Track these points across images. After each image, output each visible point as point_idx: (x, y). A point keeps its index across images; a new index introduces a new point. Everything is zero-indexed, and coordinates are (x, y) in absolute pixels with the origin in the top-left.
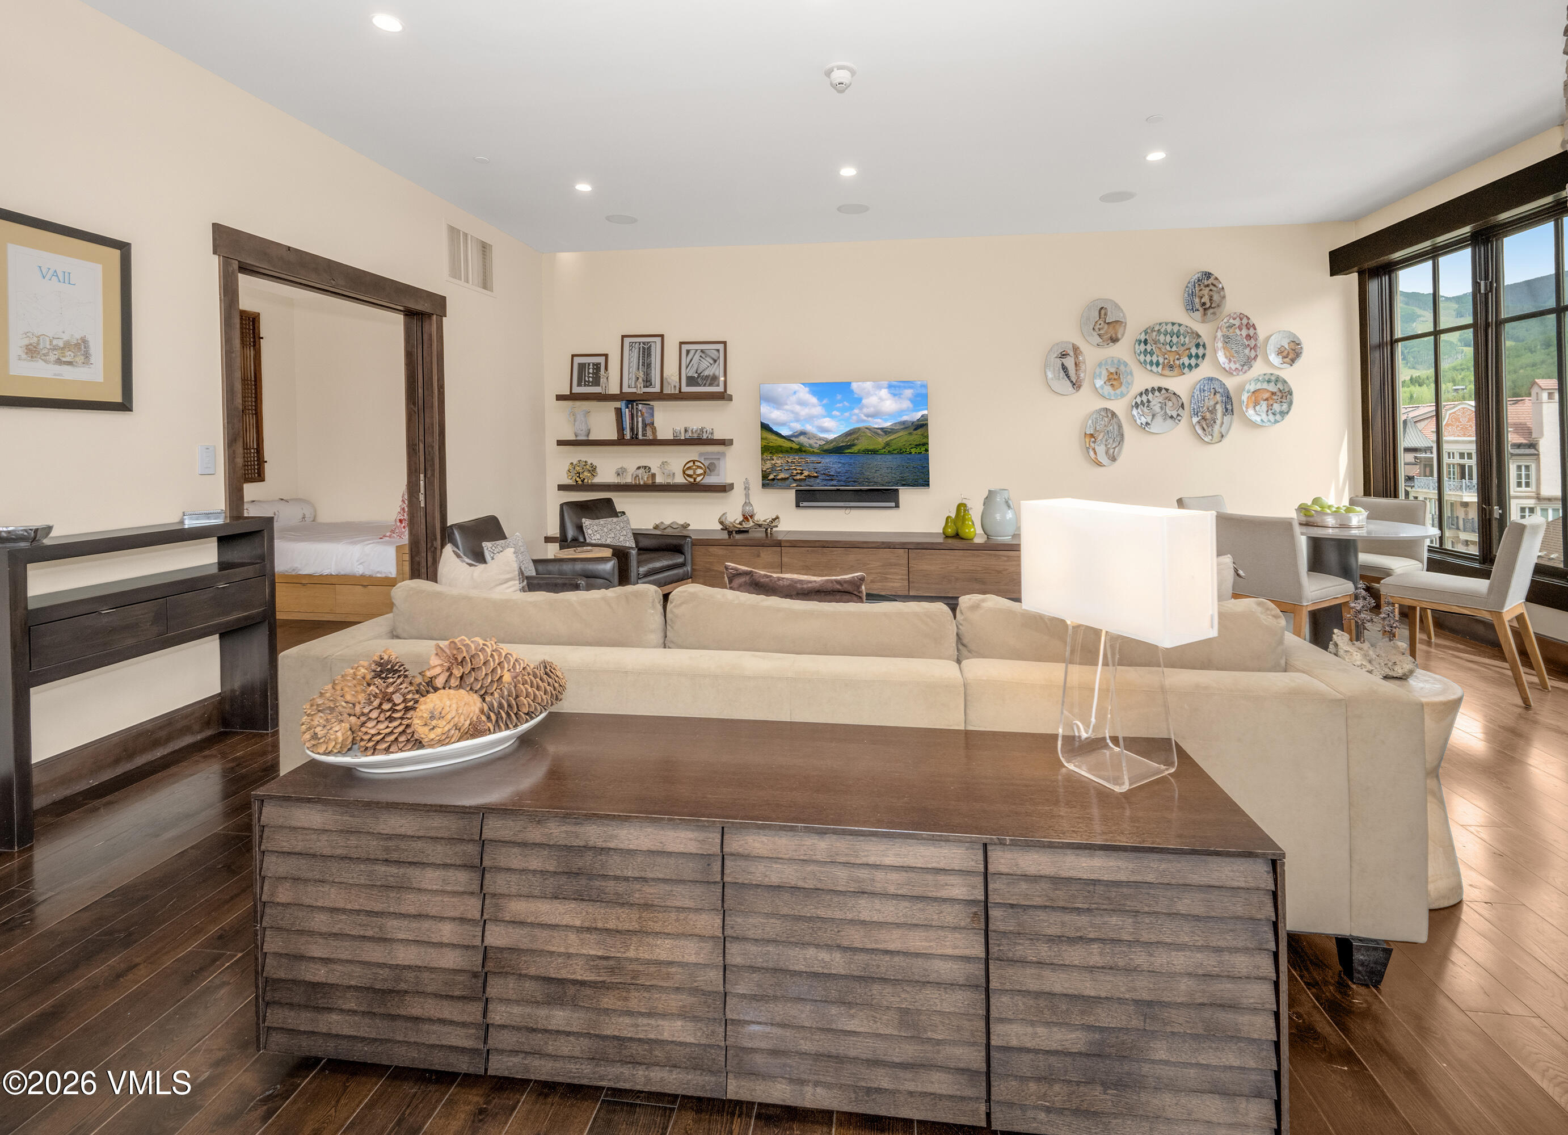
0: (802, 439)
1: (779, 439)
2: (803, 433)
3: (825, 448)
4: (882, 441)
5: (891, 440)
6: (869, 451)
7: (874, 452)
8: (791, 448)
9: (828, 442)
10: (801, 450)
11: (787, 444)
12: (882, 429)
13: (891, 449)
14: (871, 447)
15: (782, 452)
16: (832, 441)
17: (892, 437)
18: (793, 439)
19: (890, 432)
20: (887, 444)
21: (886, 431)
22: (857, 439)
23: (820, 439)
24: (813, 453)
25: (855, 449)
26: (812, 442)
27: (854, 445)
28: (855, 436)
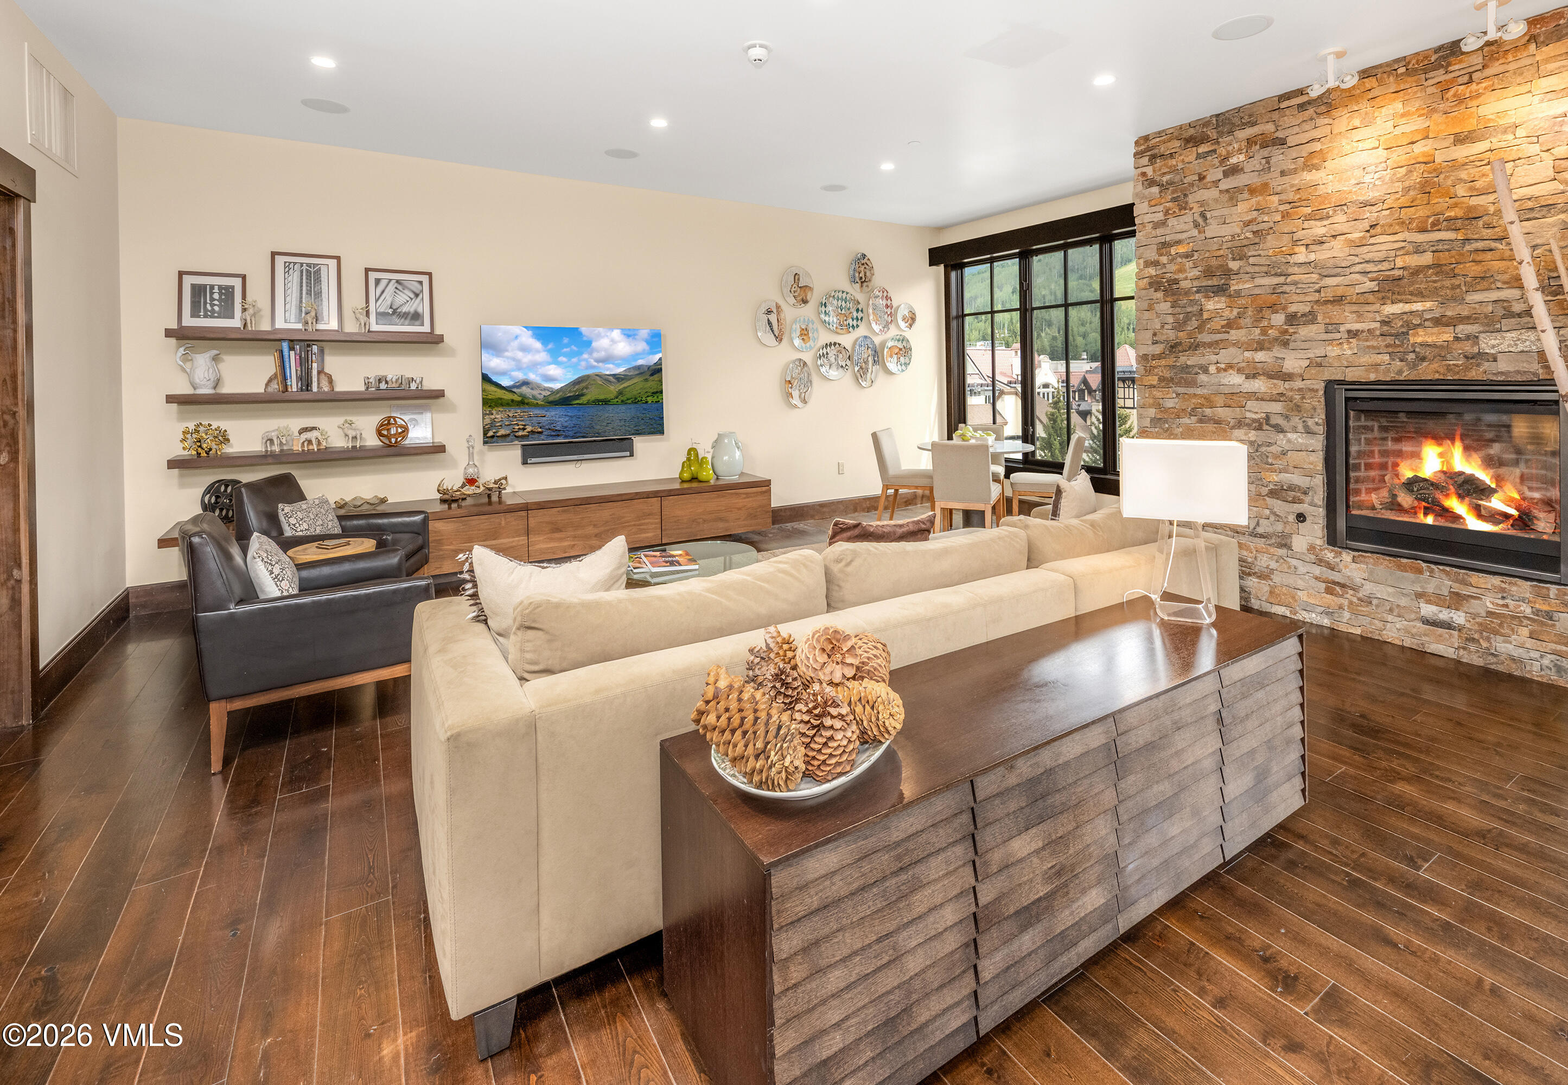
0: (525, 390)
1: (498, 390)
2: (525, 383)
3: (551, 399)
4: (614, 389)
5: (625, 388)
6: (599, 401)
7: (606, 402)
8: (513, 401)
9: (554, 392)
10: (523, 403)
11: (508, 396)
12: (614, 375)
13: (624, 398)
14: (602, 397)
15: (502, 405)
16: (558, 391)
17: (625, 385)
18: (515, 390)
19: (623, 379)
20: (620, 393)
21: (618, 378)
22: (587, 388)
23: (545, 389)
24: (537, 406)
25: (584, 400)
26: (535, 392)
27: (583, 395)
28: (584, 385)
